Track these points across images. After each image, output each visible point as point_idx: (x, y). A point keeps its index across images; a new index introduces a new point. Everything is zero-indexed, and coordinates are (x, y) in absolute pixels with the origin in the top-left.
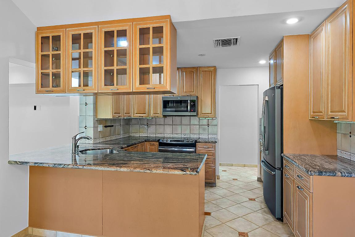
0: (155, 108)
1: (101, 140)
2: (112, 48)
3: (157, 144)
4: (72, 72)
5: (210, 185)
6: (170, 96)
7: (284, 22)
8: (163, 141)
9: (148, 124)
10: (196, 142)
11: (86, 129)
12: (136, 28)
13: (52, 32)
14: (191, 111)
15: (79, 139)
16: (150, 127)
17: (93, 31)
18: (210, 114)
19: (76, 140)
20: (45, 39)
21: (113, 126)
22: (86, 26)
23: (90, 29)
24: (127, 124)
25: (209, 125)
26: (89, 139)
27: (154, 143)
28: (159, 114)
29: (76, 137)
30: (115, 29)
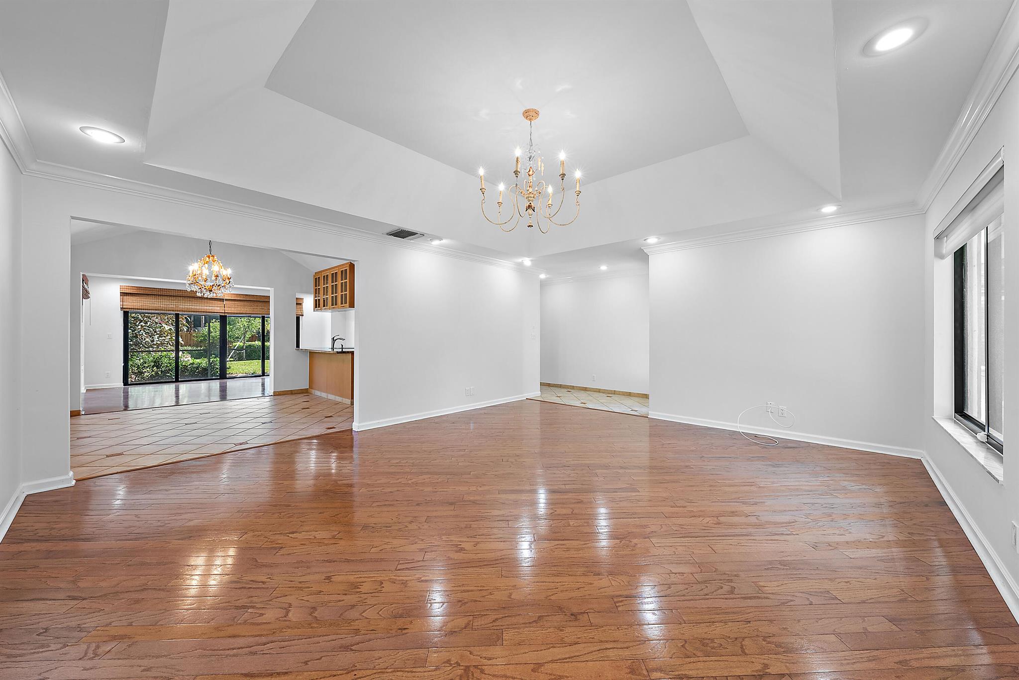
13: (318, 276)
15: (336, 339)
19: (334, 340)
20: (315, 280)
29: (333, 338)
30: (344, 269)
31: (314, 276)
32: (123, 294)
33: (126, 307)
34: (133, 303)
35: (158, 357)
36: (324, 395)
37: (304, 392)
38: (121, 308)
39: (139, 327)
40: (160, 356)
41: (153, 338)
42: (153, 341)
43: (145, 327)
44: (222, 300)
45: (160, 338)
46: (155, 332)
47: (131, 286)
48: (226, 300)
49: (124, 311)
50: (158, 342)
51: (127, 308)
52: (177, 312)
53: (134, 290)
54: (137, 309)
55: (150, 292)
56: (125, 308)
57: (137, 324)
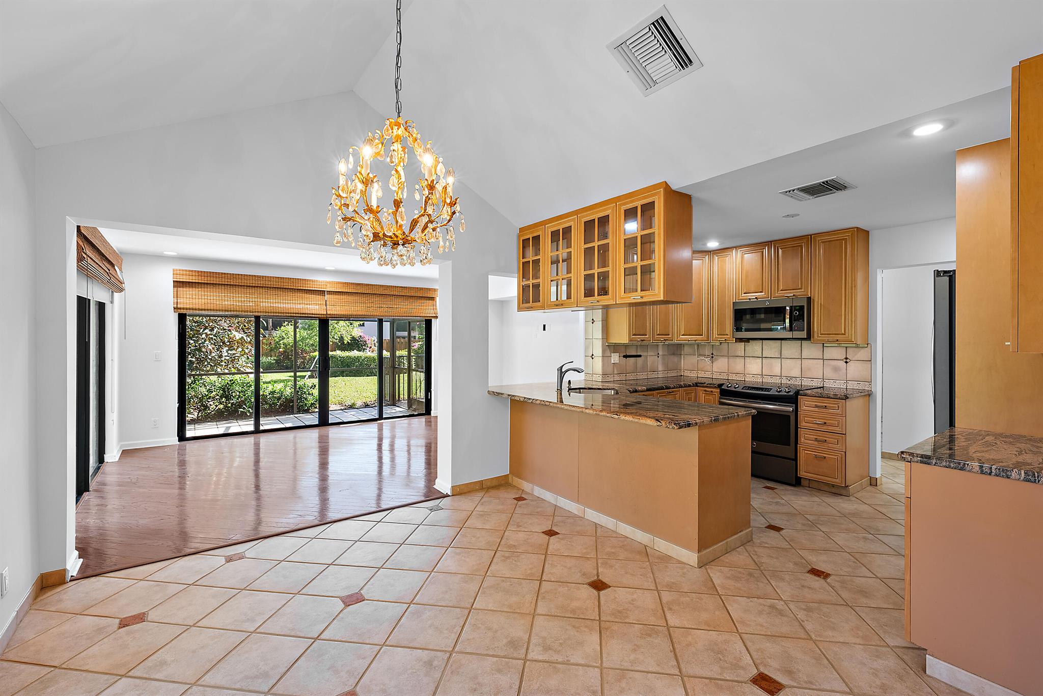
0: (721, 324)
1: (617, 378)
2: (606, 240)
3: (717, 392)
4: (562, 279)
5: (833, 490)
6: (749, 299)
7: (907, 133)
8: (728, 387)
9: (712, 354)
10: (797, 393)
11: (593, 358)
12: (620, 209)
13: (532, 232)
14: (791, 329)
15: (566, 371)
16: (717, 359)
17: (571, 224)
18: (843, 334)
19: (561, 372)
20: (525, 243)
21: (640, 356)
22: (566, 218)
23: (569, 221)
24: (674, 354)
25: (848, 361)
26: (579, 372)
27: (712, 390)
28: (729, 336)
29: (562, 367)
30: (596, 216)
31: (519, 237)
32: (178, 284)
33: (182, 306)
34: (193, 299)
35: (228, 383)
36: (548, 496)
37: (499, 484)
38: (174, 308)
39: (204, 336)
40: (230, 381)
41: (221, 352)
42: (221, 356)
43: (211, 336)
44: (322, 293)
45: (229, 352)
46: (224, 343)
47: (189, 271)
48: (330, 293)
49: (179, 314)
50: (227, 358)
51: (183, 309)
52: (257, 314)
53: (194, 278)
54: (199, 310)
55: (218, 279)
56: (180, 309)
57: (201, 331)
